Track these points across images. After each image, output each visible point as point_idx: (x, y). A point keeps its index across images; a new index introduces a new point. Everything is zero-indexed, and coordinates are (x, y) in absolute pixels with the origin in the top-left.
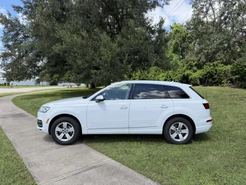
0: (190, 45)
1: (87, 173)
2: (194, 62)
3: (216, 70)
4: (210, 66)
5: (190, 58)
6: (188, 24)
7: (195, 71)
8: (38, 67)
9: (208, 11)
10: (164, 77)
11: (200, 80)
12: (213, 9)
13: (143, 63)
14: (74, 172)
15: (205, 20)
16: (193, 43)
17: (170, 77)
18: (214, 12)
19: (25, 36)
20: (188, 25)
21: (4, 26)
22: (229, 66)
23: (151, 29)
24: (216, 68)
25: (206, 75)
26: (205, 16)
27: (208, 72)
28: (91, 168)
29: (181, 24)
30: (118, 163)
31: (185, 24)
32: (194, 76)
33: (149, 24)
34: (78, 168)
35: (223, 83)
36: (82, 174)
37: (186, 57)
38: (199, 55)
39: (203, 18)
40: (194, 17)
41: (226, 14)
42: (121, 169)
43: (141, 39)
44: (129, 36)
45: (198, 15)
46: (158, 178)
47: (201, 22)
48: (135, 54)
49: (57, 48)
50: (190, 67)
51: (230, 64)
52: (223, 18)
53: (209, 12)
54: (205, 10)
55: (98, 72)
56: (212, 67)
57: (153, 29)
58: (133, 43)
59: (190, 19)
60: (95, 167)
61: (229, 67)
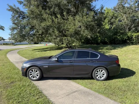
8: (31, 35)
19: (23, 17)
21: (12, 12)
30: (89, 89)
34: (68, 92)
36: (71, 95)
42: (91, 93)
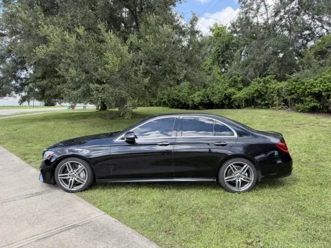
0: (235, 54)
1: (60, 236)
2: (239, 77)
3: (267, 88)
4: (259, 82)
5: (234, 72)
6: (233, 25)
7: (240, 89)
8: (22, 79)
9: (259, 9)
10: (201, 97)
11: (247, 100)
12: (266, 6)
13: (167, 76)
14: (41, 236)
15: (255, 20)
16: (238, 51)
17: (208, 97)
18: (267, 10)
20: (234, 27)
22: (283, 82)
23: (181, 29)
24: (268, 85)
25: (254, 94)
26: (255, 16)
27: (257, 91)
28: (68, 229)
29: (224, 25)
31: (229, 25)
32: (238, 95)
33: (178, 22)
34: (49, 229)
35: (275, 105)
36: (51, 239)
37: (229, 70)
38: (247, 68)
39: (253, 17)
40: (241, 16)
41: (282, 14)
42: (115, 229)
43: (164, 42)
44: (147, 37)
45: (246, 13)
46: (165, 241)
48: (157, 63)
49: (41, 51)
50: (234, 84)
51: (285, 80)
52: (278, 18)
53: (260, 11)
54: (255, 7)
55: (101, 87)
56: (262, 84)
57: (184, 29)
58: (152, 46)
59: (236, 19)
60: (75, 226)
61: (283, 84)
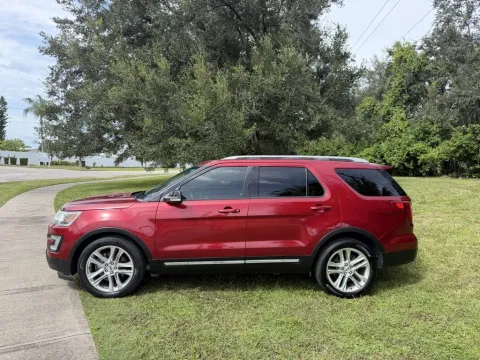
0: (429, 88)
6: (427, 41)
7: (435, 145)
9: (471, 12)
11: (444, 163)
15: (464, 32)
16: (434, 83)
17: (382, 157)
20: (429, 46)
25: (455, 152)
26: (465, 24)
27: (460, 147)
29: (412, 43)
31: (420, 43)
39: (461, 27)
40: (440, 27)
45: (448, 21)
47: (452, 37)
50: (424, 135)
53: (473, 14)
54: (464, 10)
56: (469, 136)
59: (432, 32)
